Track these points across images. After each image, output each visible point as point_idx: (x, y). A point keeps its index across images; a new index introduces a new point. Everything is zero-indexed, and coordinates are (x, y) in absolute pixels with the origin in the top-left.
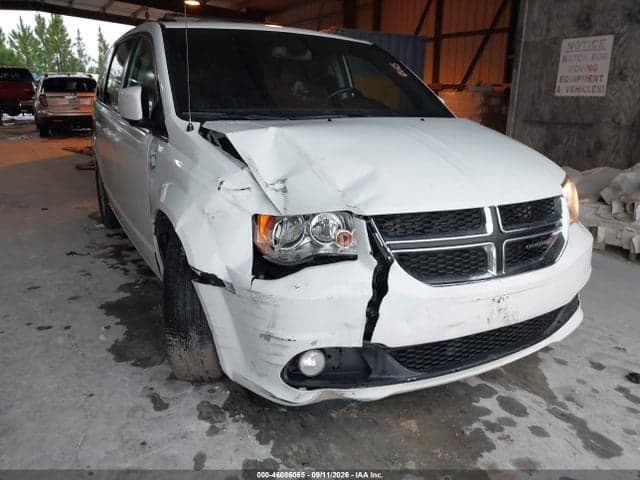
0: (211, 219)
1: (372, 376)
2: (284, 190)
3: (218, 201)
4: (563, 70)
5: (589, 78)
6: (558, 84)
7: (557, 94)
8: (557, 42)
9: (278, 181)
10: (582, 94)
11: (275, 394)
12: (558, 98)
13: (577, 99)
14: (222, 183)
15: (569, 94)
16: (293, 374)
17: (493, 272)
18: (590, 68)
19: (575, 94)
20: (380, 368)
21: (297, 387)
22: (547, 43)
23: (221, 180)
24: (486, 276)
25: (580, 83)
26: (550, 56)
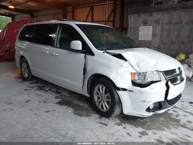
0: (120, 75)
1: (163, 107)
2: (139, 67)
3: (121, 70)
4: (140, 33)
5: (147, 36)
6: (139, 37)
7: (139, 39)
8: (138, 27)
9: (136, 64)
10: (145, 40)
11: (144, 115)
12: (140, 40)
13: (144, 41)
14: (122, 66)
15: (142, 40)
16: (148, 110)
17: (178, 82)
18: (147, 34)
19: (144, 40)
20: (164, 105)
21: (150, 112)
22: (136, 27)
23: (122, 65)
24: (177, 83)
25: (145, 37)
26: (137, 30)
